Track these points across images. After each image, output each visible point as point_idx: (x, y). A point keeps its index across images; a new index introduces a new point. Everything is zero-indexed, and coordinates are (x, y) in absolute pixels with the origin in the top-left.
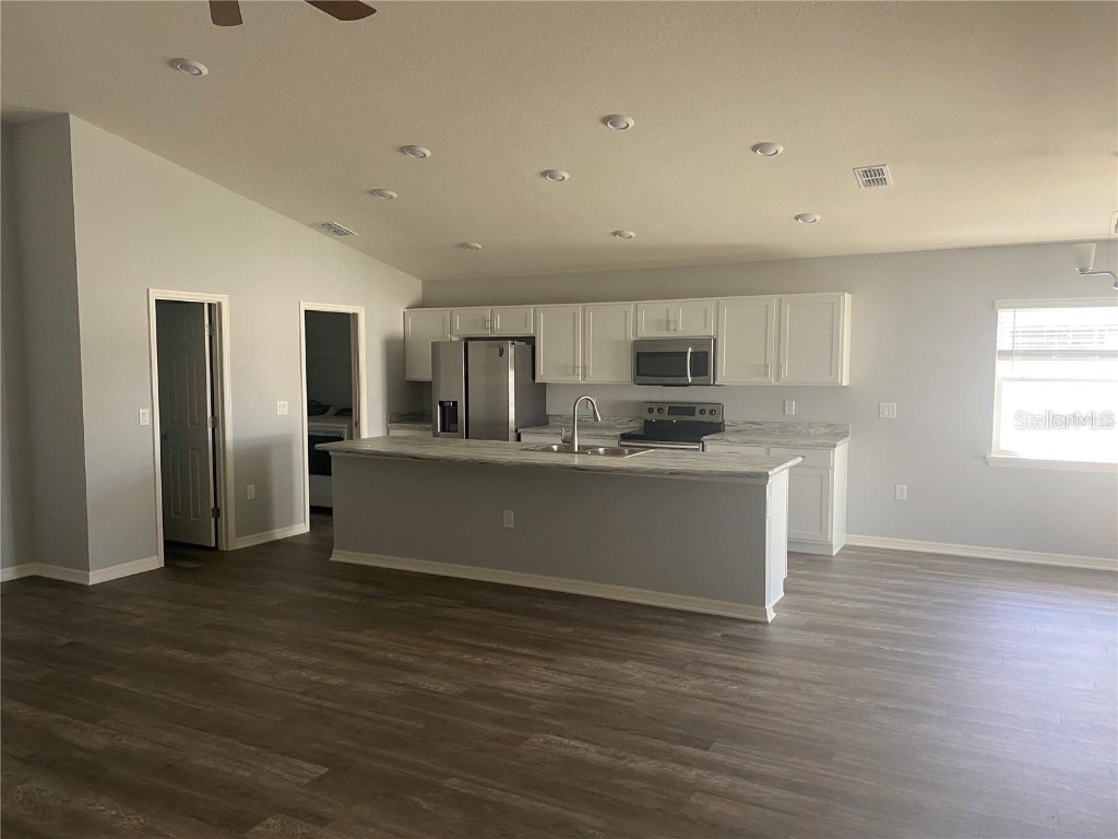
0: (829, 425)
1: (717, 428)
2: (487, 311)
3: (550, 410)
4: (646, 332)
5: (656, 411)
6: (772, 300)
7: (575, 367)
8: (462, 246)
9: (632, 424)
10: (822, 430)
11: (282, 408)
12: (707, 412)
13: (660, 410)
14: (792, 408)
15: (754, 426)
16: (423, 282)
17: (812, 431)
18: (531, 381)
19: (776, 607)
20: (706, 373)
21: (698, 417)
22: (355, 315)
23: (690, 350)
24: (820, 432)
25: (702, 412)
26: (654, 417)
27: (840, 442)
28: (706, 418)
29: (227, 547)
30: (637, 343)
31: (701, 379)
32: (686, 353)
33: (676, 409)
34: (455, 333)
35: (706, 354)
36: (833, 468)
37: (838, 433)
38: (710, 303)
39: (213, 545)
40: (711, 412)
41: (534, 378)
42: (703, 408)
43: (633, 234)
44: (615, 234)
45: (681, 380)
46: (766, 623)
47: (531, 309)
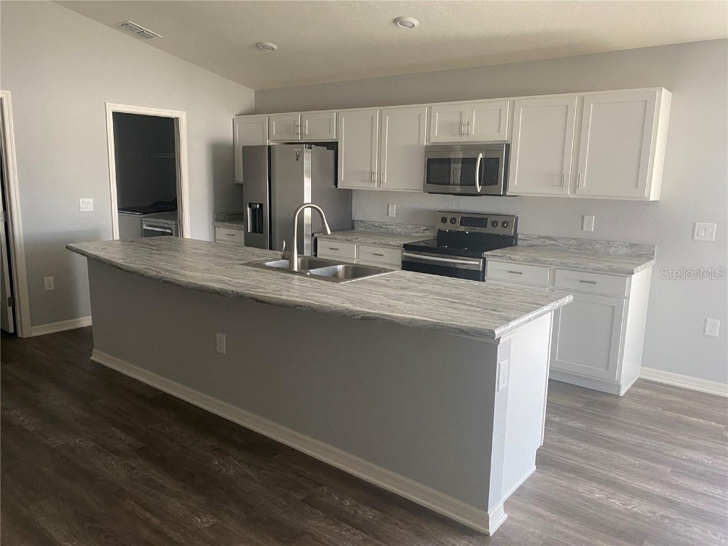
0: (632, 245)
1: (507, 241)
2: (298, 116)
3: (357, 215)
4: (439, 136)
5: (449, 220)
6: (575, 99)
7: (372, 173)
8: (257, 45)
9: (428, 233)
10: (623, 250)
11: (87, 204)
12: (500, 224)
13: (453, 221)
14: (591, 225)
15: (548, 242)
16: (256, 92)
17: (611, 251)
18: (334, 187)
19: (508, 505)
20: (496, 182)
21: (489, 229)
22: (177, 119)
23: (481, 156)
24: (621, 252)
25: (494, 224)
26: (447, 227)
27: (639, 268)
28: (499, 230)
29: (22, 334)
30: (429, 149)
31: (490, 188)
32: (476, 160)
33: (470, 219)
34: (271, 138)
35: (497, 160)
36: (628, 298)
37: (641, 254)
38: (506, 104)
39: (11, 331)
40: (503, 224)
41: (336, 184)
42: (495, 219)
43: (416, 23)
44: (396, 21)
45: (468, 189)
46: (487, 535)
47: (334, 113)
